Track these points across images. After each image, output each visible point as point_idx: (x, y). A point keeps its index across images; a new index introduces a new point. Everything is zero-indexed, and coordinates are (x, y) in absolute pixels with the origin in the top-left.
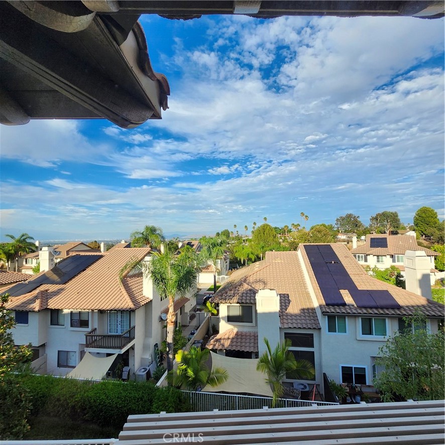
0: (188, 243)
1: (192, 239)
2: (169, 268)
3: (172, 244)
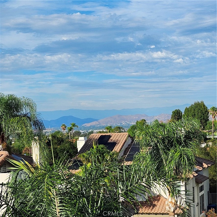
0: (102, 137)
1: (110, 129)
2: (57, 201)
3: (61, 141)
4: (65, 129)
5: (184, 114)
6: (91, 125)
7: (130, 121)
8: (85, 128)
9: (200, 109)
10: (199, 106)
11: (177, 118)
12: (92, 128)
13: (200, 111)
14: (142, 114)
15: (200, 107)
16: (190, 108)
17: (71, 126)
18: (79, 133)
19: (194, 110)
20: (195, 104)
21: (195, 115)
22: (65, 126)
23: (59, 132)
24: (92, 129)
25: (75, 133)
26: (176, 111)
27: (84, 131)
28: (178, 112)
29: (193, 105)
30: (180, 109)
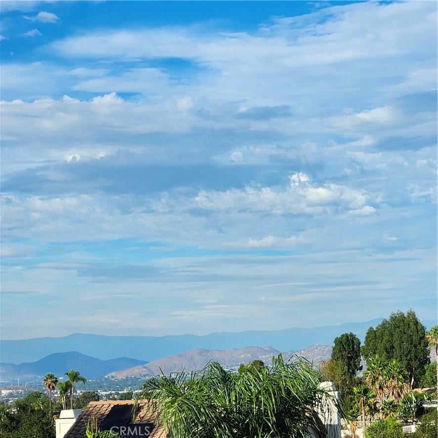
4: (53, 388)
5: (364, 345)
6: (127, 377)
7: (230, 365)
8: (111, 384)
9: (405, 333)
10: (402, 324)
11: (348, 358)
12: (130, 383)
13: (405, 336)
14: (262, 347)
15: (406, 327)
16: (379, 329)
17: (68, 379)
18: (94, 396)
19: (391, 335)
20: (393, 319)
21: (393, 347)
22: (54, 379)
23: (38, 395)
24: (129, 386)
25: (85, 397)
26: (344, 338)
27: (109, 393)
28: (348, 340)
29: (387, 321)
30: (354, 334)
